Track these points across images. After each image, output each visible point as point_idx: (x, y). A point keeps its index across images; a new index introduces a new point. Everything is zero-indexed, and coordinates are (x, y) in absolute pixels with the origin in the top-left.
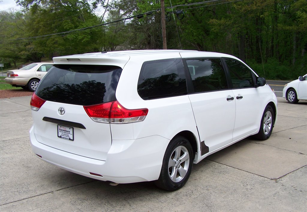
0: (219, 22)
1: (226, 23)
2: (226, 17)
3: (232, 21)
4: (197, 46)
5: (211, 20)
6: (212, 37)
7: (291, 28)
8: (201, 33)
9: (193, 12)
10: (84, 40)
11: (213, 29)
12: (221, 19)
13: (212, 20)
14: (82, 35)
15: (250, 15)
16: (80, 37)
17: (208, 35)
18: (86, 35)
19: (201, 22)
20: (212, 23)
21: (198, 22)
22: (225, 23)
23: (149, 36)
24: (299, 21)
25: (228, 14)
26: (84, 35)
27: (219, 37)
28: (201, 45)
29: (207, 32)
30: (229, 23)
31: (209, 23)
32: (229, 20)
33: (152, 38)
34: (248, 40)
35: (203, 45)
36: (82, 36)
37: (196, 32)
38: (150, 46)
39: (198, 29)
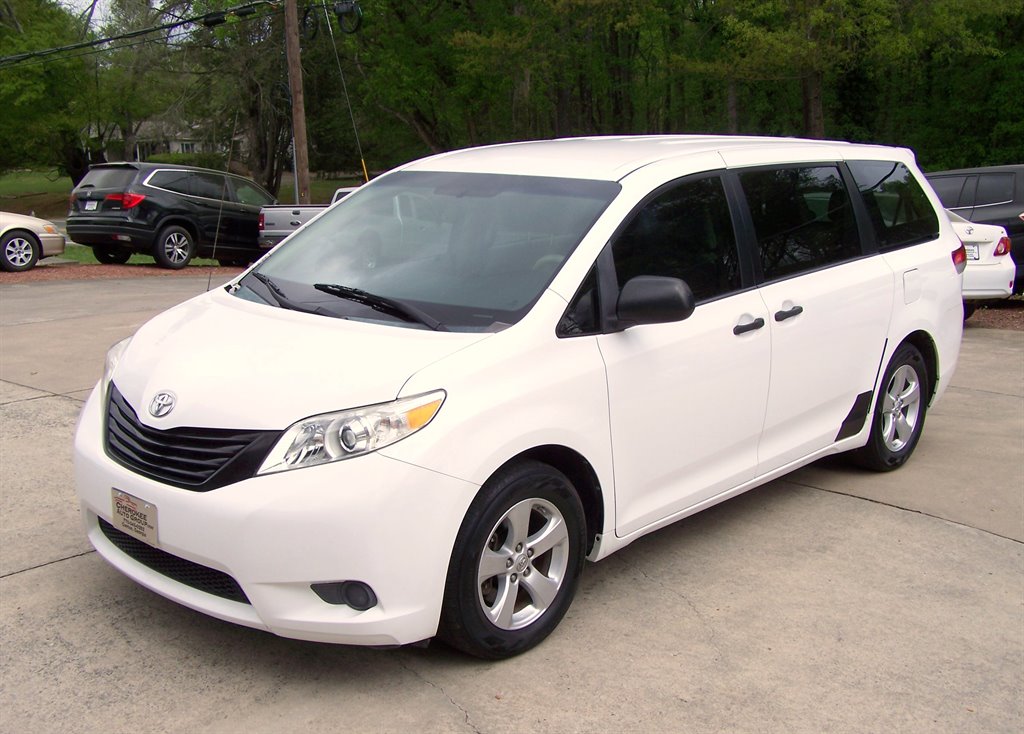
0: (483, 40)
1: (510, 45)
2: (509, 27)
3: (528, 39)
4: (414, 122)
5: (458, 36)
6: (464, 89)
7: (711, 67)
8: (427, 78)
9: (401, 8)
10: (23, 98)
11: (465, 66)
12: (491, 33)
13: (461, 36)
14: (13, 78)
15: (582, 22)
16: (7, 86)
17: (451, 84)
18: (28, 82)
19: (426, 41)
20: (462, 45)
21: (418, 42)
22: (505, 45)
23: (254, 89)
24: (733, 45)
25: (517, 15)
26: (21, 81)
27: (485, 91)
28: (430, 119)
29: (447, 75)
30: (517, 45)
31: (450, 43)
32: (519, 35)
33: (263, 92)
34: (585, 106)
35: (436, 120)
36: (14, 82)
37: (410, 76)
38: (258, 120)
39: (417, 64)
